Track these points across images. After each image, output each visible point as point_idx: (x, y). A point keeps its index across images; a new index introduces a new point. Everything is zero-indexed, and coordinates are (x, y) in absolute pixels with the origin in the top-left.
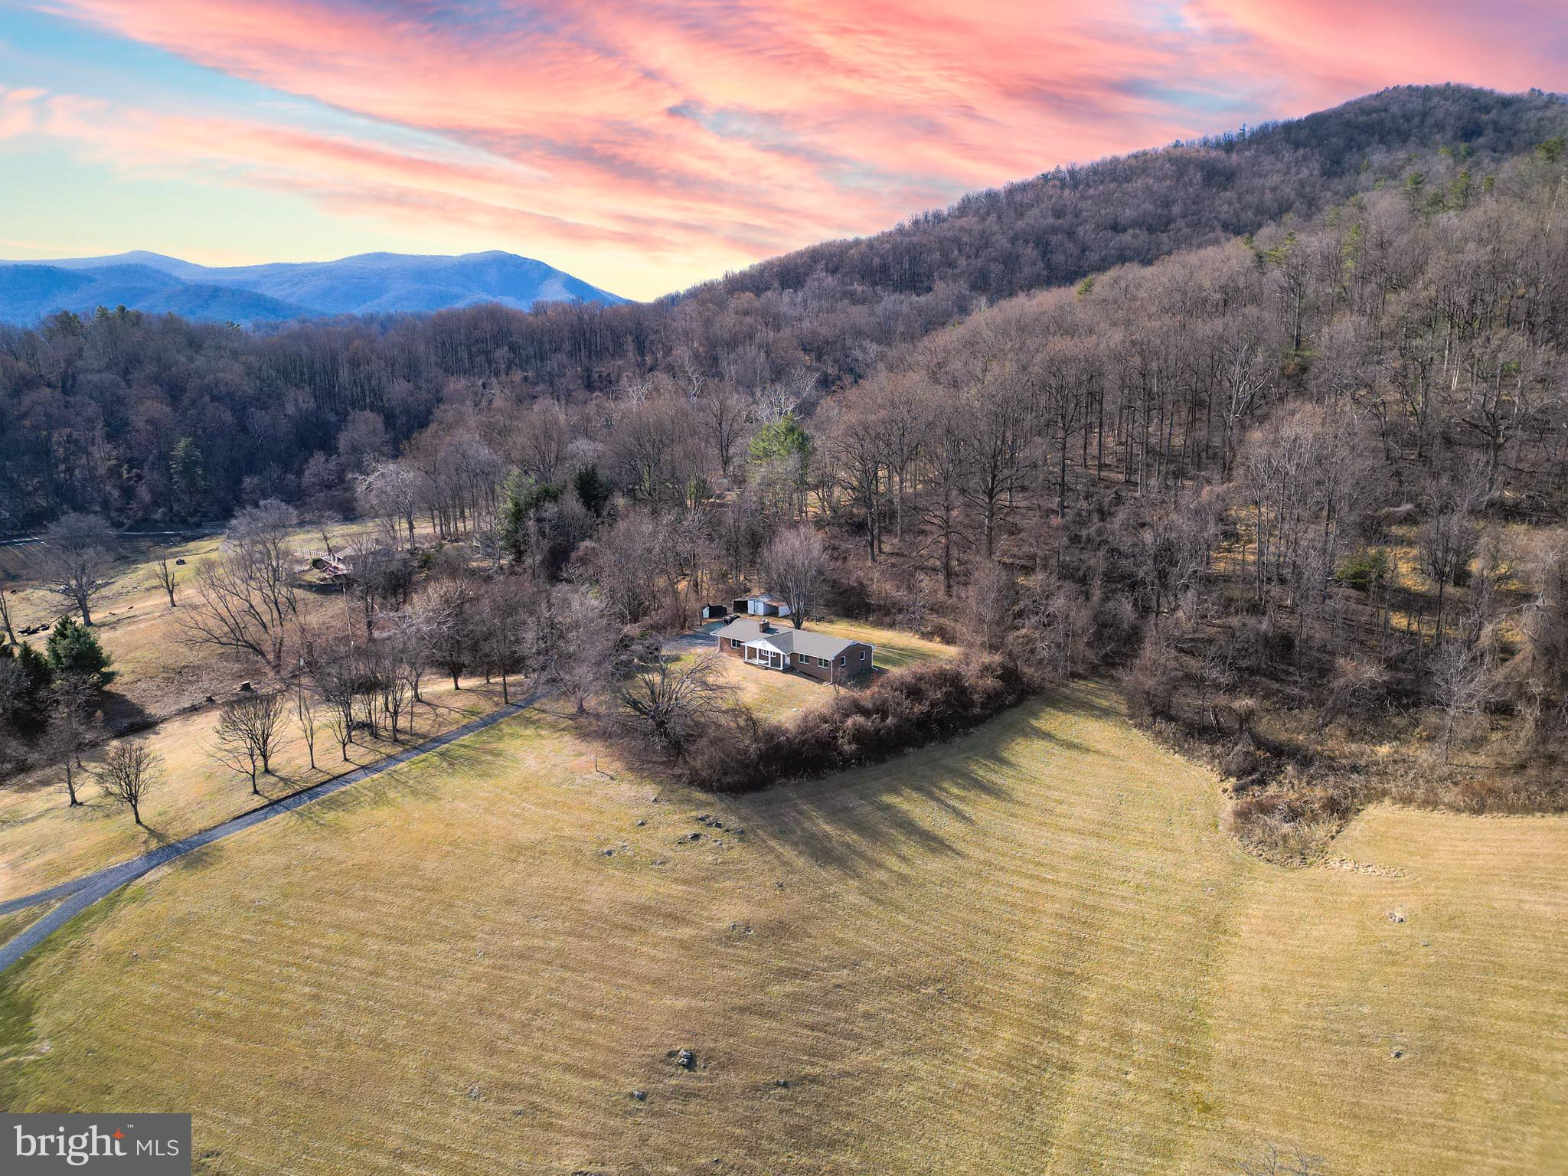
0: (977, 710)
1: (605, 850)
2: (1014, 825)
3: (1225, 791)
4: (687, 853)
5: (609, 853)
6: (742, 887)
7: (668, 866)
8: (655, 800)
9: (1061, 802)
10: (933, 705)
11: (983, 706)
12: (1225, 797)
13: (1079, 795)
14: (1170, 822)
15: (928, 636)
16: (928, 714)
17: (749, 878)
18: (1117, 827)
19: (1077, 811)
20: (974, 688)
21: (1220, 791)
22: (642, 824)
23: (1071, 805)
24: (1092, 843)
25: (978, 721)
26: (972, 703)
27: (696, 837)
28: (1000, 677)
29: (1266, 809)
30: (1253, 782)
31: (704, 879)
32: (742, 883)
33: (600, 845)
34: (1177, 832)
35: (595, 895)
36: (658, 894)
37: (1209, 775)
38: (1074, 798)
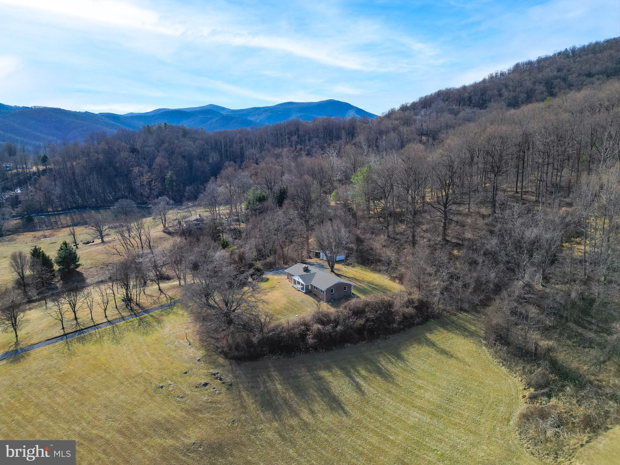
0: (395, 325)
1: (161, 385)
2: (387, 399)
3: (524, 397)
4: (197, 393)
5: (162, 387)
6: (212, 419)
7: (184, 399)
8: (199, 360)
9: (420, 387)
10: (368, 320)
11: (400, 323)
12: (523, 401)
13: (434, 384)
14: (481, 413)
15: (393, 279)
16: (364, 325)
17: (218, 414)
18: (447, 410)
19: (427, 395)
20: (397, 312)
21: (521, 396)
22: (186, 373)
23: (426, 390)
24: (427, 418)
25: (394, 332)
26: (393, 321)
27: (206, 384)
28: (416, 308)
29: (543, 415)
30: (543, 394)
31: (196, 410)
32: (214, 416)
33: (162, 381)
34: (483, 421)
35: (142, 411)
36: (169, 415)
37: (518, 384)
38: (430, 387)
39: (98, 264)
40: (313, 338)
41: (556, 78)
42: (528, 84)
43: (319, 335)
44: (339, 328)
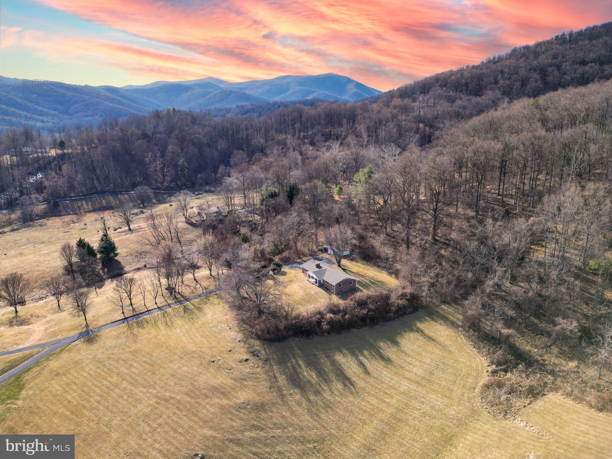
0: (391, 315)
1: (213, 360)
2: (384, 372)
3: (487, 371)
4: (241, 367)
5: (213, 362)
6: (254, 385)
7: (232, 371)
8: (239, 341)
9: (410, 364)
10: (369, 310)
11: (395, 312)
12: (486, 374)
13: (420, 361)
14: (454, 383)
15: (390, 274)
16: (367, 314)
17: (258, 382)
18: (429, 381)
19: (415, 370)
20: (393, 304)
21: (485, 371)
22: (230, 351)
23: (415, 366)
24: (414, 387)
25: (391, 319)
26: (390, 311)
27: (247, 360)
28: (408, 300)
29: (500, 385)
30: (501, 370)
31: (242, 379)
32: (255, 384)
33: (212, 357)
34: (455, 389)
35: (201, 379)
36: (222, 383)
37: (484, 361)
38: (418, 363)
39: (133, 252)
40: (326, 325)
41: (551, 65)
42: (523, 72)
43: (331, 323)
44: (347, 316)
